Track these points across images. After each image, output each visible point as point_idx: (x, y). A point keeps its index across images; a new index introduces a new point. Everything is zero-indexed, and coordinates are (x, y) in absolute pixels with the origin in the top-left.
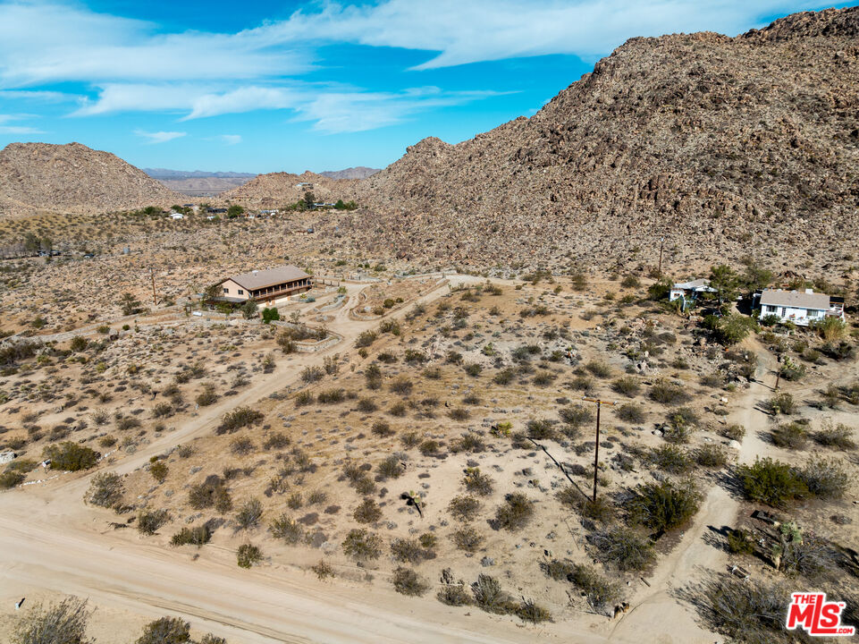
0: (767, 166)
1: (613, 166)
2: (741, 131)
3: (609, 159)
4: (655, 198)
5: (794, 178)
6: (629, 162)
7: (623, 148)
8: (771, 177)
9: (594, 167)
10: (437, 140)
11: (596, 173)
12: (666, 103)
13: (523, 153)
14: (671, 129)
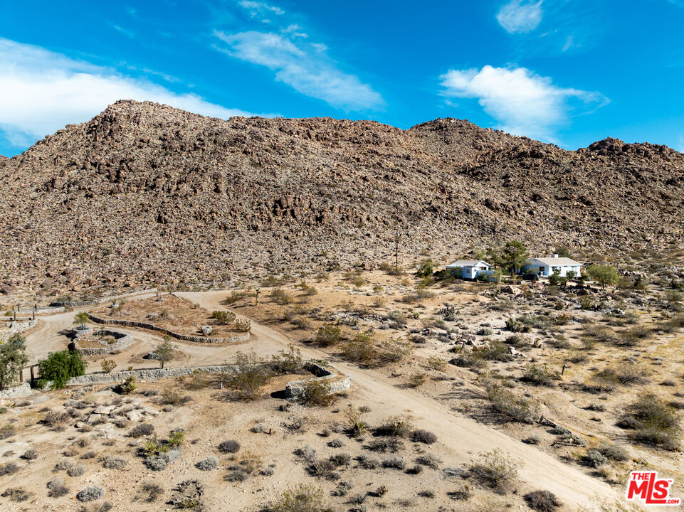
1: (217, 191)
4: (293, 215)
6: (233, 188)
14: (252, 165)
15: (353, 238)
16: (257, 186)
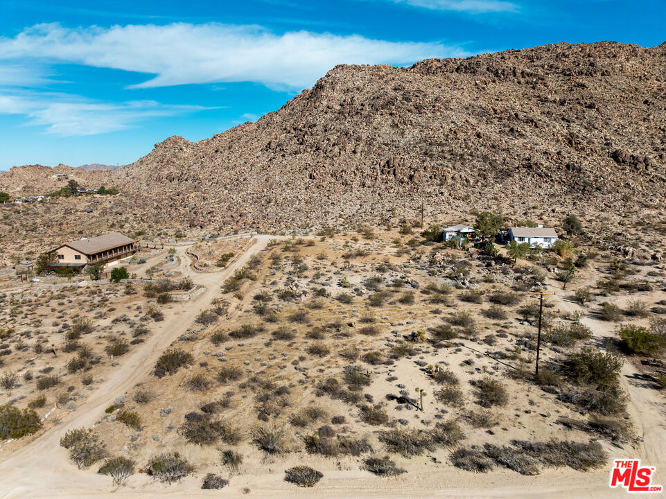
0: (466, 150)
1: (354, 152)
2: (442, 127)
3: (350, 147)
4: (394, 174)
5: (485, 158)
6: (366, 149)
7: (359, 139)
8: (470, 158)
9: (340, 153)
10: (181, 138)
11: (342, 157)
12: (383, 108)
13: (273, 145)
14: (391, 126)
15: (428, 195)
16: (383, 146)
